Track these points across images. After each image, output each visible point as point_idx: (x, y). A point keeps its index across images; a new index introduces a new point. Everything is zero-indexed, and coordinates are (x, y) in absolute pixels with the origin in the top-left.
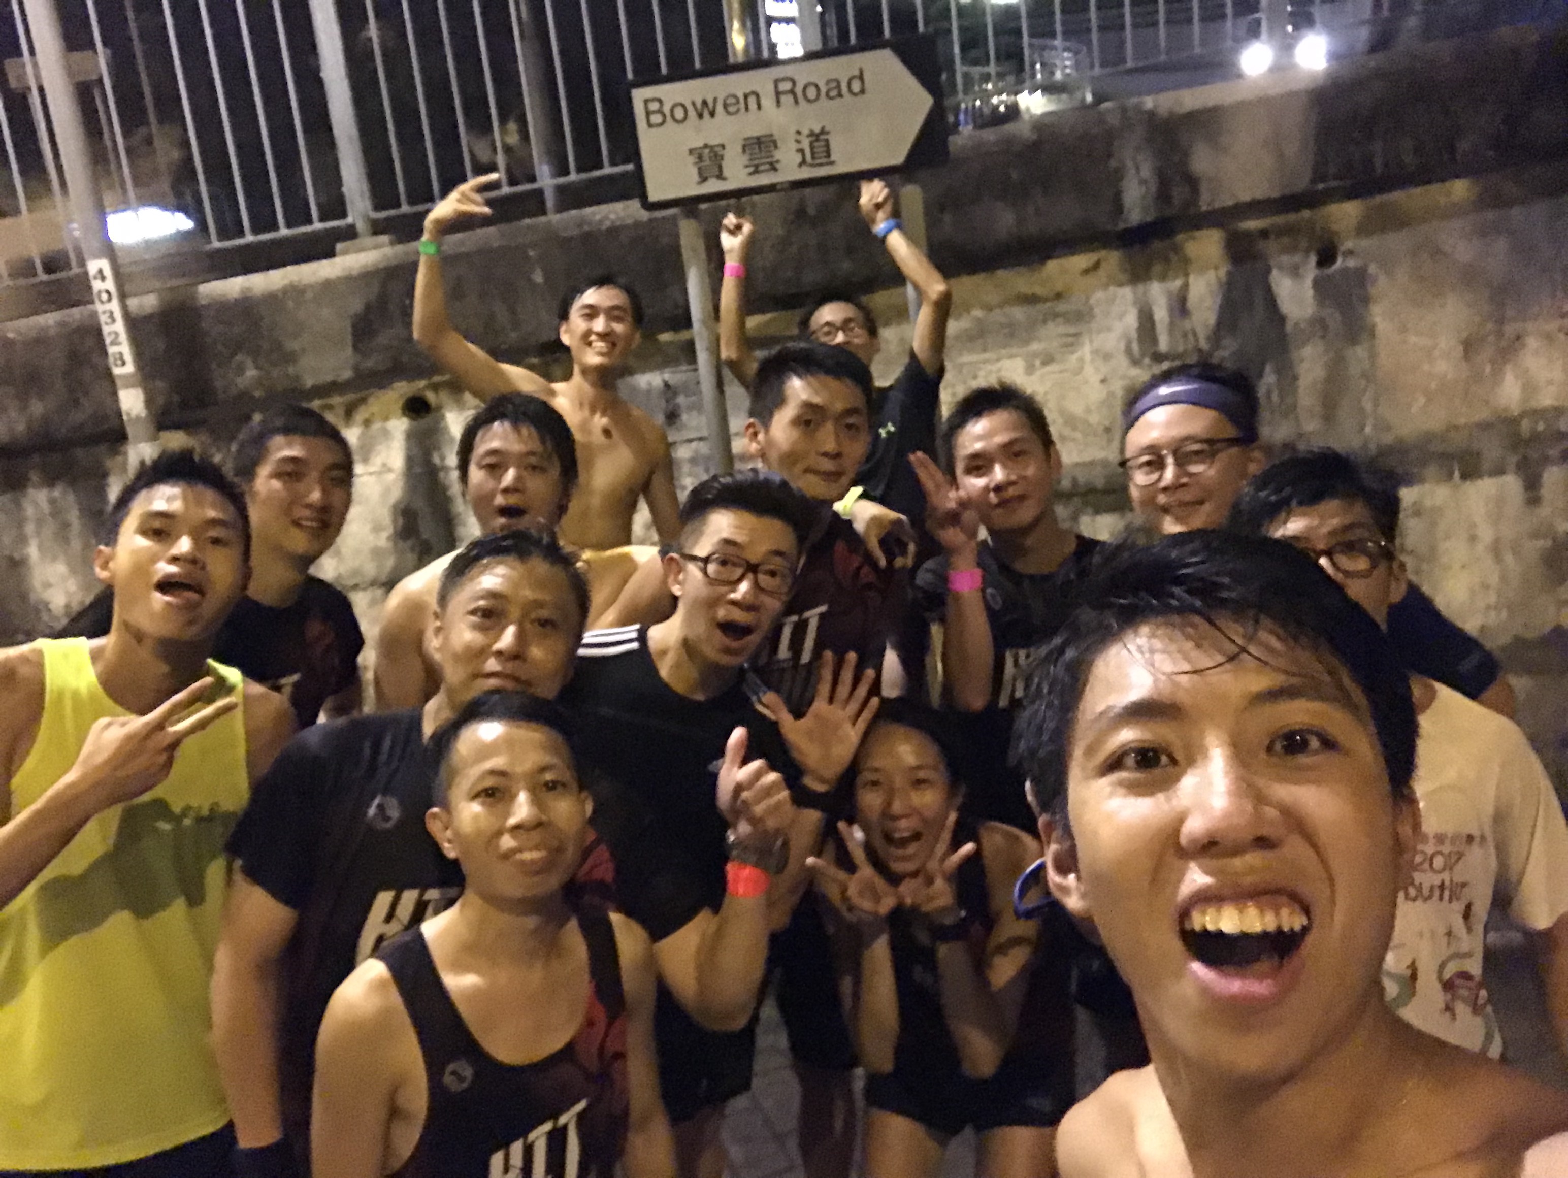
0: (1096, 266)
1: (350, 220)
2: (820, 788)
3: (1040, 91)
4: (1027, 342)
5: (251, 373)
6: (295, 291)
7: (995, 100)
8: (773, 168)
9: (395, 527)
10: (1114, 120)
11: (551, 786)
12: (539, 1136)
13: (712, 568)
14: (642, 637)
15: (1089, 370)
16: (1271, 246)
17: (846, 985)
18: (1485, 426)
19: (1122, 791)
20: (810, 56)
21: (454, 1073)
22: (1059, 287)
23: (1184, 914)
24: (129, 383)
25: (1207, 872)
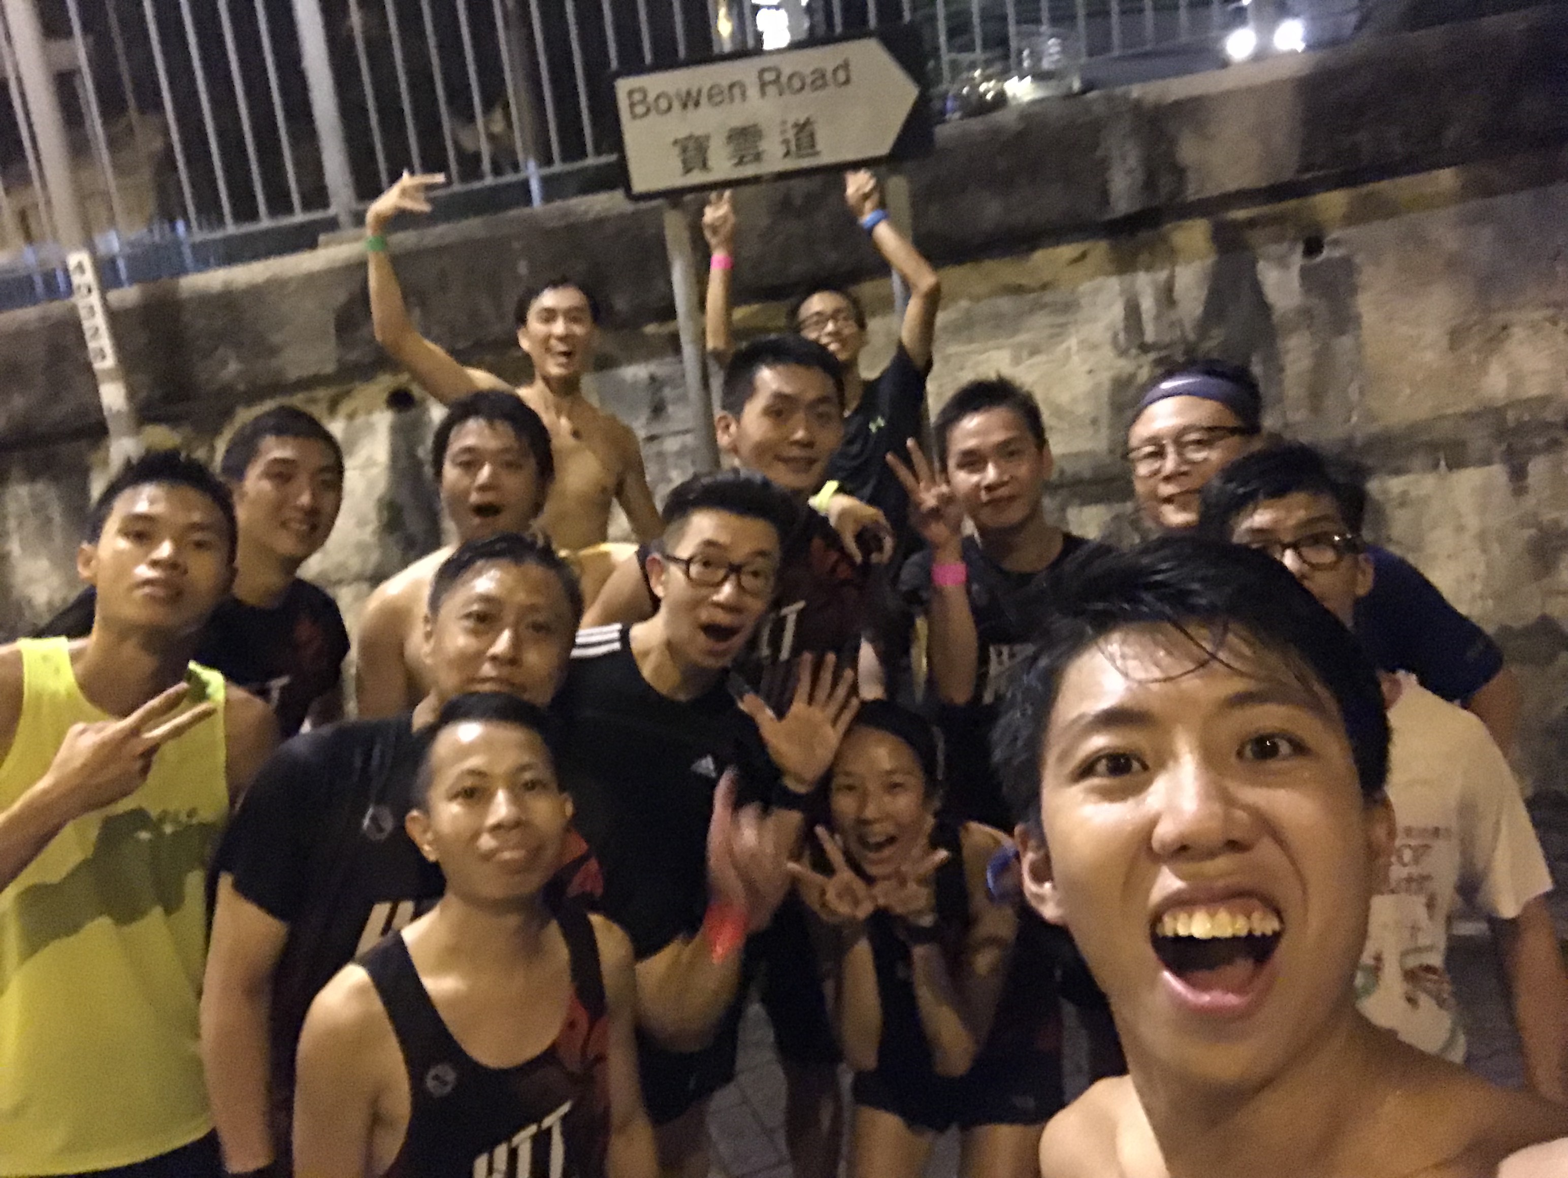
0: (1083, 256)
1: (332, 211)
2: (801, 789)
3: (1029, 78)
4: (1016, 331)
5: (233, 367)
6: (277, 284)
7: (983, 88)
8: (758, 157)
9: (380, 521)
10: (1099, 109)
11: (531, 786)
12: (523, 1140)
13: (694, 569)
14: (624, 636)
15: (1076, 359)
16: (1255, 236)
17: (829, 987)
18: (1469, 416)
19: (1093, 798)
20: (795, 46)
21: (436, 1077)
22: (1046, 276)
23: (1156, 919)
24: (110, 375)
25: (1181, 877)
